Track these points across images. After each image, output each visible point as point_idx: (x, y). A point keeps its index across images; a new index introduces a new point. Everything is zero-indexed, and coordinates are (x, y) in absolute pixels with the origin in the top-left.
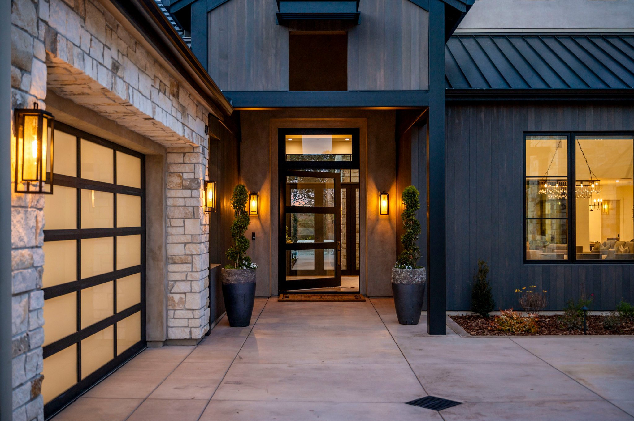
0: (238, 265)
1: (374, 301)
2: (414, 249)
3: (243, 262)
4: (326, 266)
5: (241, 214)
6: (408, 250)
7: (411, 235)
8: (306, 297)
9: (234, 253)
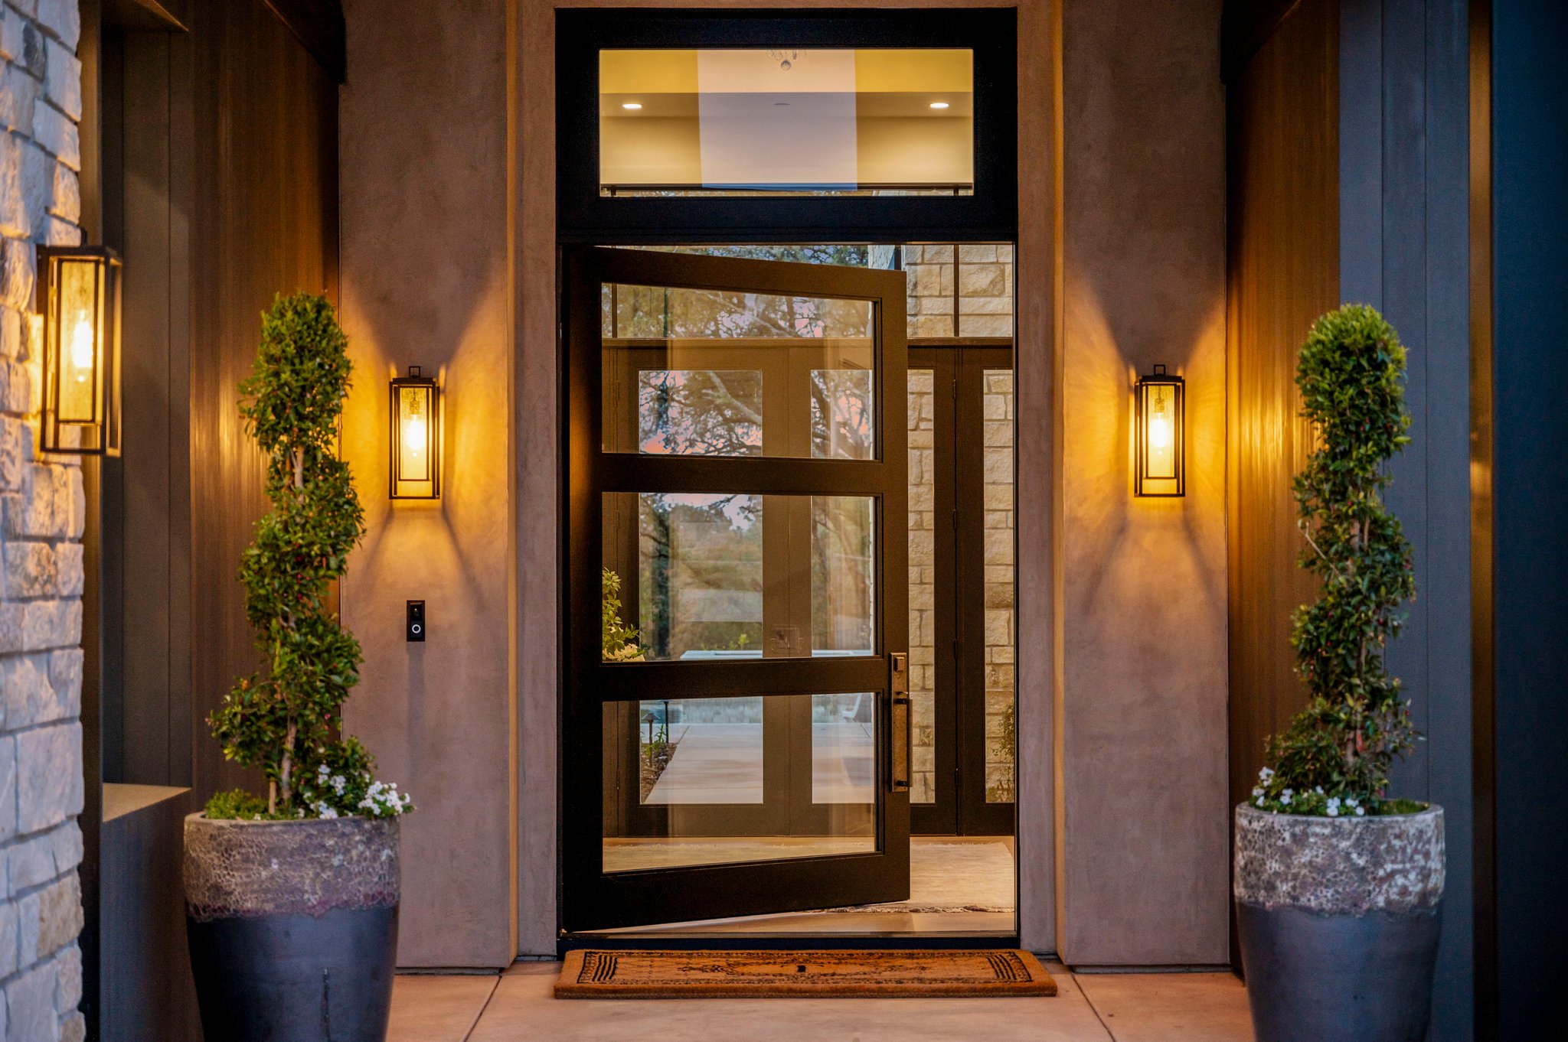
0: (286, 795)
1: (1103, 990)
2: (1376, 696)
3: (316, 775)
4: (825, 782)
5: (305, 481)
6: (1336, 699)
7: (1356, 608)
8: (714, 969)
9: (259, 718)
